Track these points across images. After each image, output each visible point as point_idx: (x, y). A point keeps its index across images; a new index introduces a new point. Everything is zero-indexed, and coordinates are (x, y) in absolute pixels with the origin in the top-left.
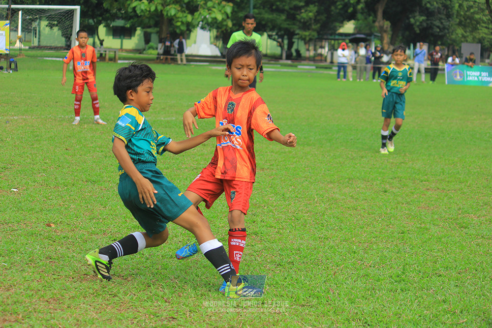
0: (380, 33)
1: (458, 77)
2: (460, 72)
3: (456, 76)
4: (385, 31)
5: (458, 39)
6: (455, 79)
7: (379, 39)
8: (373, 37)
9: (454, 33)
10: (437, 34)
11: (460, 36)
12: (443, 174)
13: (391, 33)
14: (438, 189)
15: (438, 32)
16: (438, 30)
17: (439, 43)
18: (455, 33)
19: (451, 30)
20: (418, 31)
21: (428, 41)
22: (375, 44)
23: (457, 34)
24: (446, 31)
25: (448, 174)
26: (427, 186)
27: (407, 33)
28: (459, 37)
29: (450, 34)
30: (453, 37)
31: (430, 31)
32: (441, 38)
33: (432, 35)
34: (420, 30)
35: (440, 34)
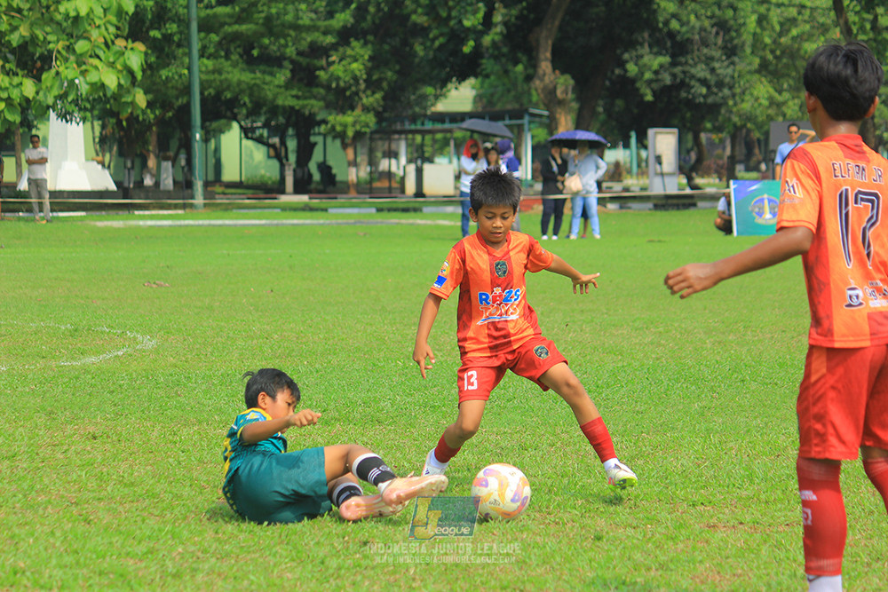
0: (548, 107)
1: (768, 215)
2: (770, 201)
3: (760, 214)
4: (561, 103)
5: (758, 112)
6: (759, 221)
7: (541, 125)
8: (526, 119)
9: (747, 97)
10: (702, 100)
11: (765, 103)
12: (751, 481)
13: (575, 105)
14: (741, 523)
15: (705, 97)
16: (704, 91)
17: (709, 125)
18: (752, 94)
19: (738, 90)
20: (649, 98)
21: (676, 122)
22: (533, 137)
23: (757, 99)
24: (726, 91)
25: (765, 480)
26: (711, 517)
27: (620, 103)
28: (760, 105)
29: (737, 98)
30: (746, 106)
31: (683, 95)
32: (713, 110)
33: (690, 104)
34: (654, 94)
35: (710, 100)
